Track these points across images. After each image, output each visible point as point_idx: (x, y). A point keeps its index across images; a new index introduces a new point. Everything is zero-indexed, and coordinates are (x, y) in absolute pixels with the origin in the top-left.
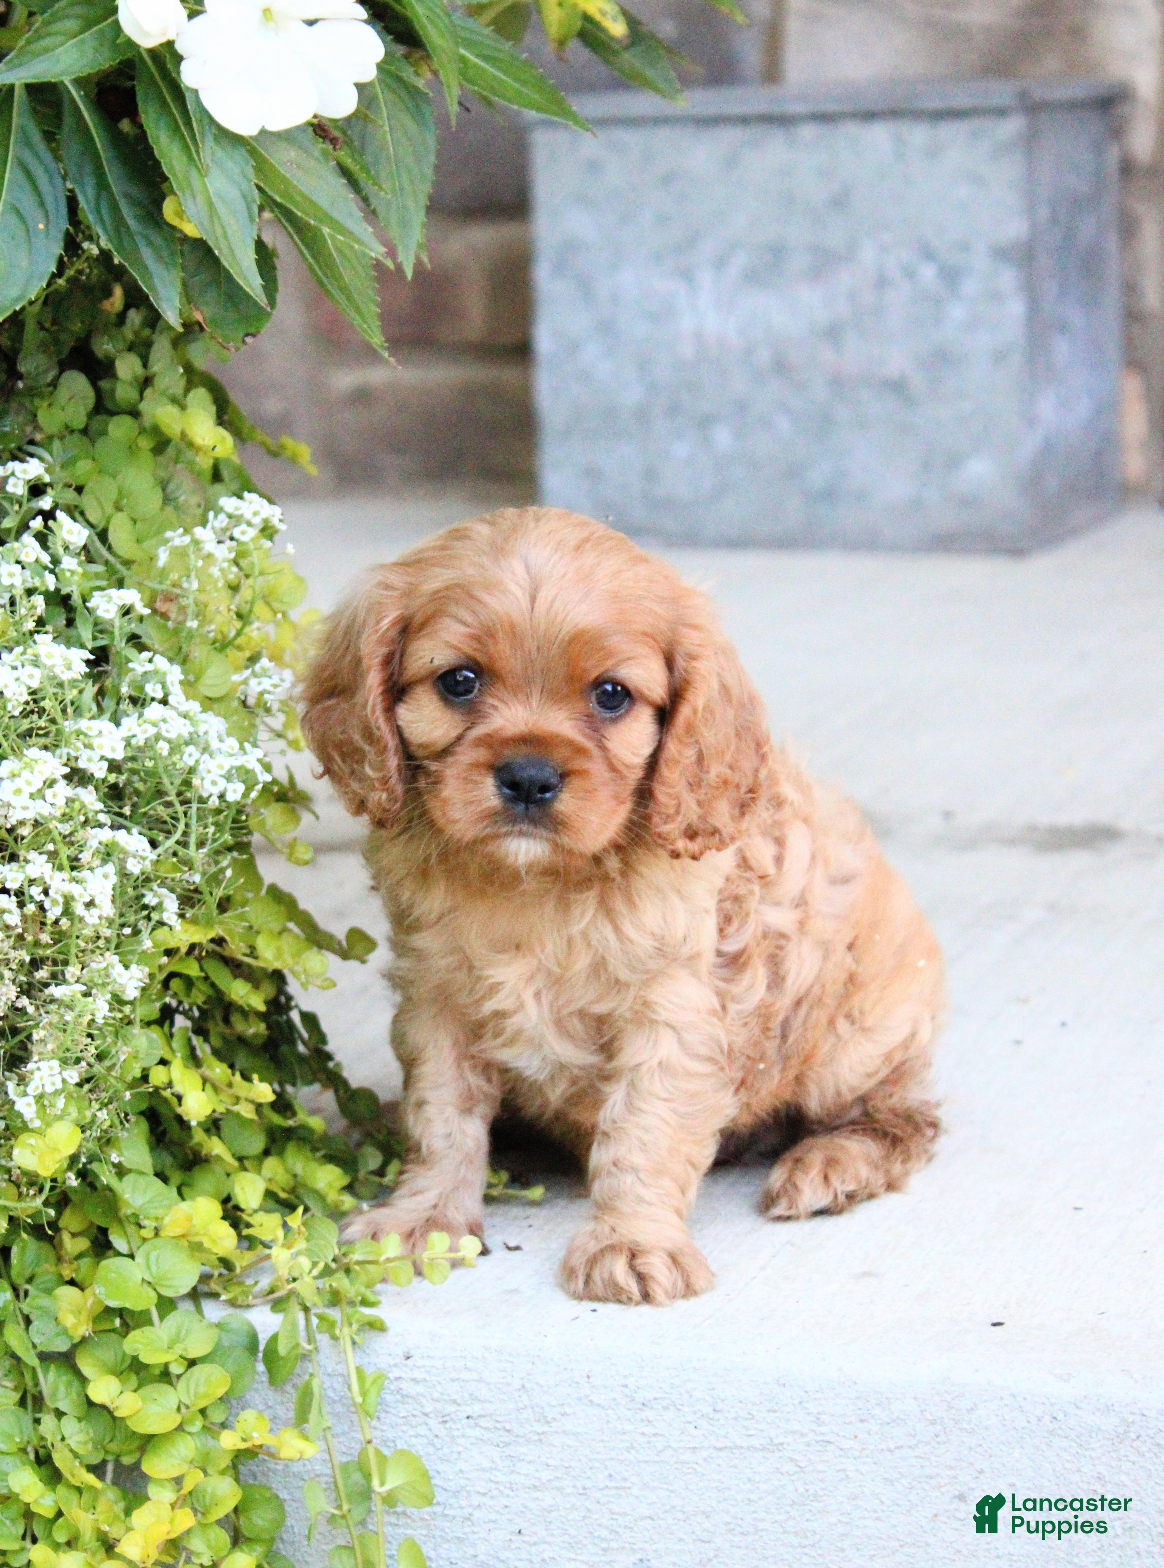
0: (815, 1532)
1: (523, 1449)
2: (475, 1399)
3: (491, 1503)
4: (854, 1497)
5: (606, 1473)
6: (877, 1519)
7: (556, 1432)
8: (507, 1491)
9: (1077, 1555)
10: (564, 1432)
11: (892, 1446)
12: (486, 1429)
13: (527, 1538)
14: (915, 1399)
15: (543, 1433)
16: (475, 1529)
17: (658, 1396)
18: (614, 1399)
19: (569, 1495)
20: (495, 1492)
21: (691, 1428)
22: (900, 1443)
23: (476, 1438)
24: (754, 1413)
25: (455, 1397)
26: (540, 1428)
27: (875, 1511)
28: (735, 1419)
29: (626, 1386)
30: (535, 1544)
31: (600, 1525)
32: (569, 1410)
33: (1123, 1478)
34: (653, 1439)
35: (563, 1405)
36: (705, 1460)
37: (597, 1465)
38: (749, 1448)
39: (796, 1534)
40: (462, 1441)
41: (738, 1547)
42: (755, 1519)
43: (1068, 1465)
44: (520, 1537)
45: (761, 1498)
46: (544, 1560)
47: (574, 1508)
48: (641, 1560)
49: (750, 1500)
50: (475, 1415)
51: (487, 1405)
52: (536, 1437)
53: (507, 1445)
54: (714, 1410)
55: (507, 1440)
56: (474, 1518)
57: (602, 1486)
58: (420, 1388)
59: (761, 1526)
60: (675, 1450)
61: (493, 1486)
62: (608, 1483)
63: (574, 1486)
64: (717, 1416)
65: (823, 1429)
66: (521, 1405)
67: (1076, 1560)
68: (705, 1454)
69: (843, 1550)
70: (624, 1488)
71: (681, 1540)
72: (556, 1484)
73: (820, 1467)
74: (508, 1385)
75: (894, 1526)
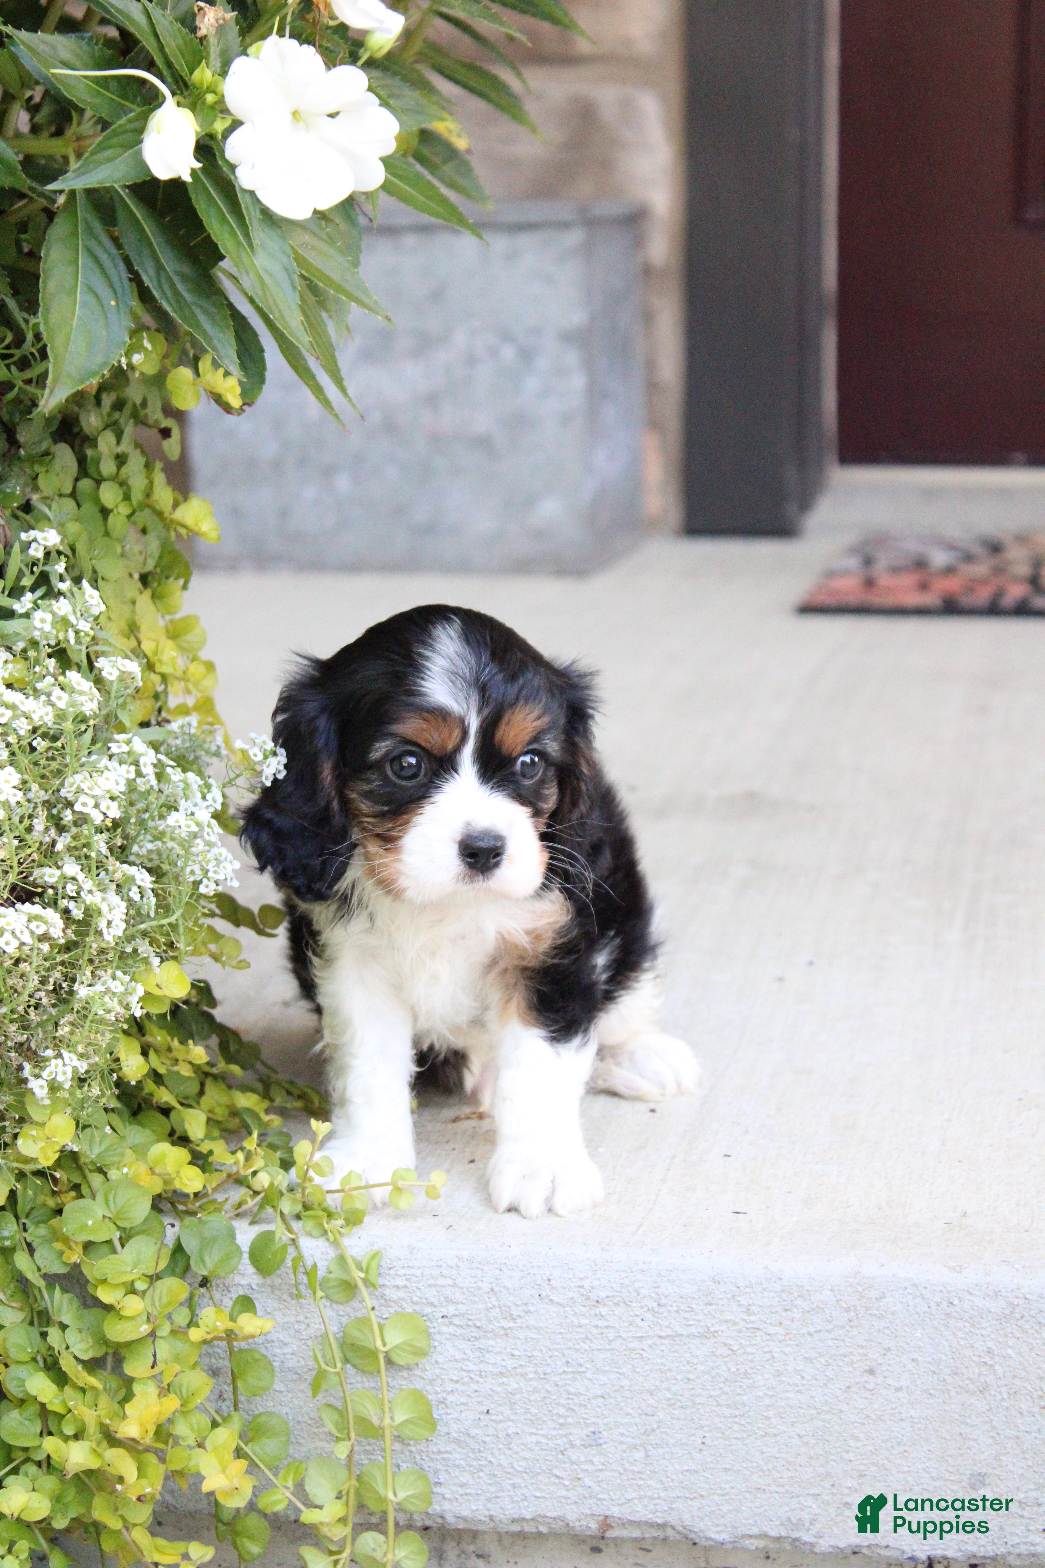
0: (744, 1405)
1: (491, 1342)
2: (449, 1301)
3: (463, 1388)
4: (779, 1374)
5: (564, 1361)
6: (799, 1391)
7: (521, 1327)
8: (477, 1378)
9: (969, 1417)
10: (527, 1327)
11: (812, 1330)
12: (460, 1326)
13: (494, 1417)
14: (832, 1290)
15: (510, 1328)
16: (449, 1411)
17: (610, 1294)
18: (572, 1298)
19: (531, 1380)
20: (466, 1380)
21: (638, 1320)
22: (819, 1328)
23: (450, 1334)
24: (694, 1306)
25: (432, 1300)
26: (506, 1324)
27: (797, 1385)
28: (677, 1311)
29: (582, 1287)
30: (501, 1421)
31: (558, 1404)
32: (532, 1309)
33: (1009, 1351)
34: (605, 1330)
35: (526, 1304)
36: (650, 1346)
37: (556, 1353)
38: (688, 1336)
39: (728, 1406)
40: (438, 1337)
41: (678, 1419)
42: (692, 1395)
43: (962, 1343)
44: (487, 1417)
45: (698, 1378)
46: (508, 1435)
47: (535, 1390)
48: (594, 1433)
49: (689, 1379)
50: (449, 1315)
51: (460, 1306)
52: (502, 1332)
53: (476, 1339)
54: (659, 1305)
55: (477, 1335)
56: (447, 1402)
57: (561, 1371)
58: (401, 1294)
59: (698, 1400)
60: (624, 1339)
61: (465, 1374)
62: (565, 1369)
63: (536, 1372)
64: (662, 1310)
65: (752, 1318)
66: (490, 1305)
67: (968, 1421)
68: (650, 1342)
69: (768, 1418)
70: (578, 1372)
71: (628, 1414)
72: (519, 1370)
73: (749, 1350)
74: (479, 1288)
75: (813, 1397)
